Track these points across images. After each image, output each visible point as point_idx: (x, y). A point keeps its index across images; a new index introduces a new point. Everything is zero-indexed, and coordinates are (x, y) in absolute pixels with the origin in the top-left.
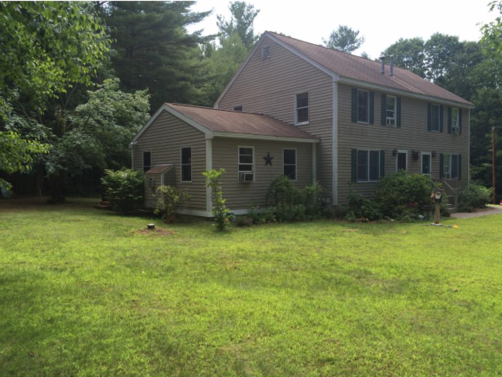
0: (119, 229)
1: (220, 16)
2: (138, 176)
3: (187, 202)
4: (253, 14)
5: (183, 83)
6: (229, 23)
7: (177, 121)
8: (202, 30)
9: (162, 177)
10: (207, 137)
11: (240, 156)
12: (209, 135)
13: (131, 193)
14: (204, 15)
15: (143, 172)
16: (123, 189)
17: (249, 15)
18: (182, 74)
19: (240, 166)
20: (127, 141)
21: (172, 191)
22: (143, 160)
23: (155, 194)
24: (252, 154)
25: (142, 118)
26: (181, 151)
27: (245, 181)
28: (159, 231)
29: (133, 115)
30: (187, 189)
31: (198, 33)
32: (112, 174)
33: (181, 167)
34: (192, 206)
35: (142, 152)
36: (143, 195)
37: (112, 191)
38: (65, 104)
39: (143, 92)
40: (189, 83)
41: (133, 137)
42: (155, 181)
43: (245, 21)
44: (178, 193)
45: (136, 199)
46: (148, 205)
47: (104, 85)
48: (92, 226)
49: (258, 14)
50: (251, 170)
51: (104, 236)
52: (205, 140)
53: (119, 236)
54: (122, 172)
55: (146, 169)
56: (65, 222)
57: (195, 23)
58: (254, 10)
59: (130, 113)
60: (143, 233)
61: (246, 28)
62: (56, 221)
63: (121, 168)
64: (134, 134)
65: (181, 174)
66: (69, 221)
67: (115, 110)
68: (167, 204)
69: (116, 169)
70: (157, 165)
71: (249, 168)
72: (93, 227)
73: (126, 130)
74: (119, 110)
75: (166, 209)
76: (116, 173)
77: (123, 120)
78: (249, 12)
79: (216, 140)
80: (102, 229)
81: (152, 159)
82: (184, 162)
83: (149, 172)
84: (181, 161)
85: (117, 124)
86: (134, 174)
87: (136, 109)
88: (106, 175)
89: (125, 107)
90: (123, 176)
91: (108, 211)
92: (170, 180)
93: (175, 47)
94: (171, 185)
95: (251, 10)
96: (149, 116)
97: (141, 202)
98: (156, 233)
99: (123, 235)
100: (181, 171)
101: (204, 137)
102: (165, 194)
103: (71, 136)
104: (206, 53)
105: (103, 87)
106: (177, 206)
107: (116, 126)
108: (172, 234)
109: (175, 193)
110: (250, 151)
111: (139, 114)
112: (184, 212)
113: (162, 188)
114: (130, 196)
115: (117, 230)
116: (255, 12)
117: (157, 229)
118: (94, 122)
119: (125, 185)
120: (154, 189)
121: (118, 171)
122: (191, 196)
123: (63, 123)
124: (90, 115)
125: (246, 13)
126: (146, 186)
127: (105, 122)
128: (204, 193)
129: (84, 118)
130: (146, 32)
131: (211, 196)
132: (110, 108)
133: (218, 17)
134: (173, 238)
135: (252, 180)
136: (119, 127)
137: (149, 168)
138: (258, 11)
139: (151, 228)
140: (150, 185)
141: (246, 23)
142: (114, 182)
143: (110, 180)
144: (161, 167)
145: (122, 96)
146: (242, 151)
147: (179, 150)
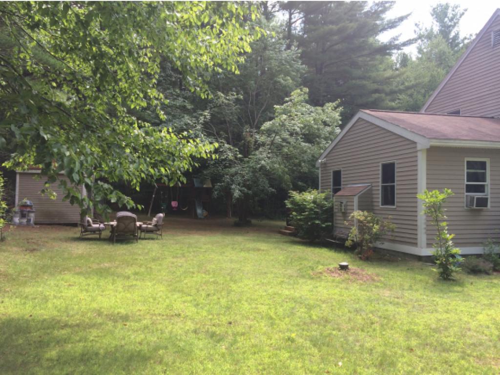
0: (303, 266)
1: (418, 23)
2: (326, 199)
3: (390, 233)
4: (459, 14)
5: (376, 95)
6: (429, 28)
7: (376, 130)
8: (399, 36)
9: (356, 200)
10: (419, 147)
11: (467, 173)
12: (423, 144)
13: (318, 219)
14: (401, 19)
15: (331, 193)
16: (309, 214)
17: (455, 16)
18: (375, 86)
19: (467, 185)
20: (314, 159)
21: (369, 218)
22: (332, 180)
23: (348, 221)
24: (485, 169)
25: (331, 133)
26: (380, 168)
27: (474, 207)
28: (354, 273)
29: (321, 131)
30: (390, 216)
31: (395, 39)
32: (297, 196)
33: (380, 188)
34: (397, 239)
35: (331, 171)
36: (332, 222)
37: (296, 216)
38: (254, 124)
39: (334, 104)
40: (383, 95)
41: (321, 154)
42: (347, 205)
43: (450, 24)
44: (378, 221)
45: (324, 226)
46: (337, 233)
47: (292, 98)
48: (272, 258)
49: (466, 13)
50: (483, 191)
51: (284, 276)
52: (416, 152)
53: (303, 277)
54: (307, 193)
55: (336, 191)
56: (244, 251)
57: (392, 30)
58: (460, 10)
59: (318, 129)
60: (333, 275)
61: (450, 32)
62: (236, 249)
63: (307, 189)
64: (322, 151)
65: (380, 196)
66: (248, 250)
67: (302, 125)
68: (363, 235)
69: (301, 190)
70: (349, 186)
71: (481, 189)
72: (273, 260)
73: (313, 148)
74: (306, 126)
75: (362, 241)
76: (301, 195)
77: (310, 137)
78: (454, 13)
79: (432, 151)
80: (283, 263)
81: (343, 178)
82: (384, 180)
83: (339, 193)
84: (380, 180)
85: (304, 142)
86: (323, 195)
87: (325, 124)
88: (290, 197)
89: (312, 122)
90: (309, 198)
91: (292, 238)
92: (366, 204)
93: (368, 59)
94: (369, 211)
95: (457, 11)
96: (340, 131)
97: (330, 230)
98: (351, 277)
99: (307, 277)
100: (380, 192)
101: (416, 147)
102: (359, 221)
103: (258, 156)
104: (400, 64)
105: (291, 100)
106: (377, 237)
107: (303, 144)
108: (373, 280)
109: (372, 221)
110: (483, 165)
111: (328, 129)
112: (386, 245)
113: (358, 214)
114: (317, 222)
115: (301, 266)
116: (462, 11)
117: (352, 271)
118: (280, 140)
119: (311, 209)
120: (345, 214)
121: (304, 193)
122: (395, 226)
123: (251, 143)
124: (277, 133)
125: (450, 15)
126: (335, 210)
127: (292, 140)
128: (414, 223)
129: (271, 138)
130: (336, 47)
131: (424, 226)
132: (297, 125)
133: (416, 25)
134: (377, 287)
135: (486, 206)
136: (307, 144)
137: (339, 190)
138: (466, 10)
139: (343, 268)
140: (341, 209)
141: (450, 26)
142: (299, 205)
143: (294, 203)
144: (353, 187)
145: (310, 110)
146: (470, 165)
147: (379, 166)
